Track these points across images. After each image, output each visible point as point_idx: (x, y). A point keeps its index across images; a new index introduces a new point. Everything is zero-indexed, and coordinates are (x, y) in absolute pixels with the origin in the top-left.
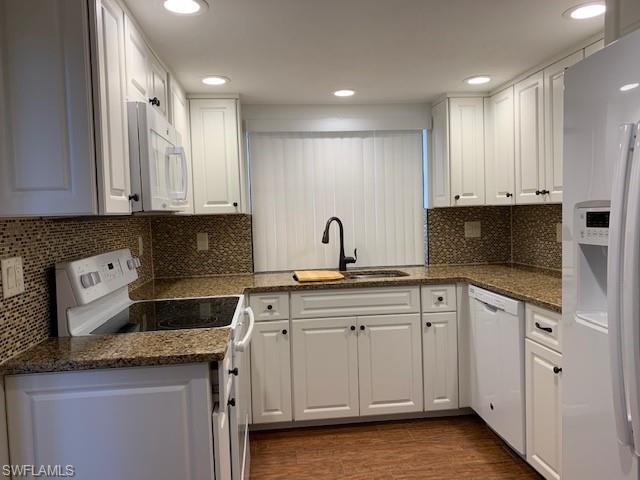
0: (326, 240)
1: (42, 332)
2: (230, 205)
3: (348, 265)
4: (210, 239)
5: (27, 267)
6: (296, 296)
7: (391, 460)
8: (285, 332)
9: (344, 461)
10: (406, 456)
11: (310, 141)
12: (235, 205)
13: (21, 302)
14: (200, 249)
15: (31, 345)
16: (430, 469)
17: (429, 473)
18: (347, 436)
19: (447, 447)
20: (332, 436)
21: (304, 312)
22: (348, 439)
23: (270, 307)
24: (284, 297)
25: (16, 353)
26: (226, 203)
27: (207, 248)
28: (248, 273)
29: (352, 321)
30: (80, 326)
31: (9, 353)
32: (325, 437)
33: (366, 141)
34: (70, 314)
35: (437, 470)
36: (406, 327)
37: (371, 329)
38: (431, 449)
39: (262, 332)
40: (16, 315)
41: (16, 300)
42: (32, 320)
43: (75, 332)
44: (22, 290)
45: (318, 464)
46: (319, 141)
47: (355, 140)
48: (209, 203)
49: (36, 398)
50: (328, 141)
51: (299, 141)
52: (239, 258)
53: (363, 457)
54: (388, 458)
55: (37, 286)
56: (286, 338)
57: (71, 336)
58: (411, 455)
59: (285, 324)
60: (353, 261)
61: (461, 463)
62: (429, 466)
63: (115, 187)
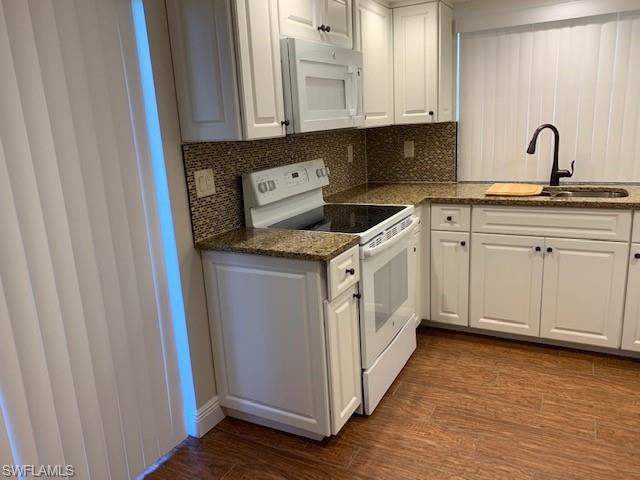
0: (531, 150)
1: (235, 222)
2: (427, 114)
3: (561, 179)
4: (416, 147)
5: (218, 176)
6: (478, 210)
7: (552, 386)
8: (463, 244)
9: (501, 373)
10: (572, 387)
11: (529, 35)
12: (431, 113)
13: (213, 201)
14: (406, 156)
15: (224, 230)
16: (591, 406)
17: (585, 409)
18: (519, 352)
19: (629, 391)
20: (505, 349)
21: (486, 227)
22: (520, 356)
23: (449, 218)
24: (465, 210)
25: (210, 235)
26: (423, 111)
27: (413, 155)
28: (451, 182)
29: (539, 241)
30: (259, 220)
31: (204, 235)
32: (497, 348)
33: (606, 27)
34: (253, 212)
35: (597, 409)
36: (607, 255)
37: (562, 252)
38: (608, 388)
39: (442, 241)
40: (209, 210)
41: (208, 199)
42: (224, 214)
43: (256, 224)
44: (214, 192)
45: (474, 369)
46: (541, 34)
47: (590, 28)
48: (408, 112)
49: (218, 267)
50: (554, 32)
51: (516, 36)
52: (443, 166)
53: (523, 375)
54: (550, 383)
55: (229, 189)
56: (465, 251)
57: (253, 228)
58: (578, 387)
59: (464, 237)
60: (568, 175)
61: (633, 411)
62: (592, 403)
63: (260, 115)
